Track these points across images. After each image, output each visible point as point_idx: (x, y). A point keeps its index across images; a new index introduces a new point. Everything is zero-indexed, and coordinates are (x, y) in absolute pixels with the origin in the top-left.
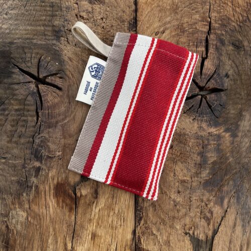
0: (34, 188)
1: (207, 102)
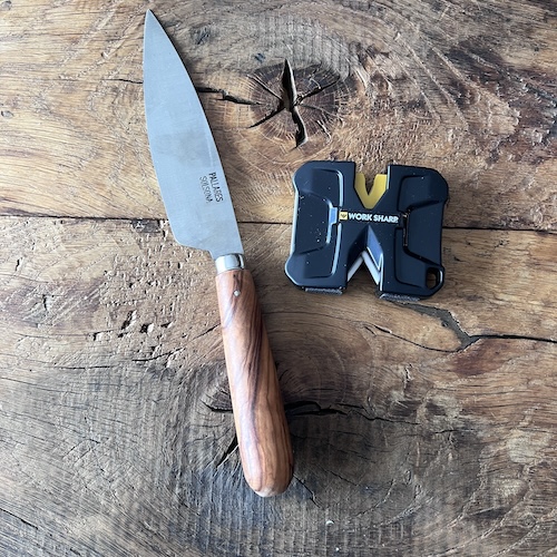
0: (466, 417)
1: (309, 95)
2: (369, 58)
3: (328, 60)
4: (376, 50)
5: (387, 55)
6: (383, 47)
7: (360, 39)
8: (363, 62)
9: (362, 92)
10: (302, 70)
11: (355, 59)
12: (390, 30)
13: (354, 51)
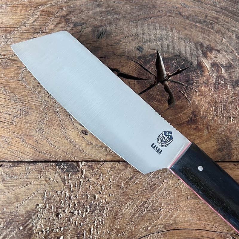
1: (174, 74)
2: (208, 53)
3: (183, 52)
4: (212, 48)
5: (218, 51)
6: (215, 46)
7: (201, 41)
8: (205, 55)
9: (207, 74)
10: (168, 58)
11: (200, 52)
12: (218, 36)
13: (199, 48)
